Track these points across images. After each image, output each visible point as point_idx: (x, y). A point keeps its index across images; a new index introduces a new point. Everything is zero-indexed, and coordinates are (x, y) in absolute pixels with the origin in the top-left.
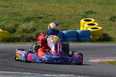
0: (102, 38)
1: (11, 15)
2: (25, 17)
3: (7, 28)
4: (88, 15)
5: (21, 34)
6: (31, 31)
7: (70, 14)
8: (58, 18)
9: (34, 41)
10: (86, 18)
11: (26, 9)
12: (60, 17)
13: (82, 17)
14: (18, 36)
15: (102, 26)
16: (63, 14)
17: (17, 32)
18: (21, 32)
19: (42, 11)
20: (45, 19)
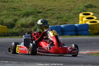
1: (10, 9)
2: (24, 12)
3: (6, 23)
4: (87, 9)
5: (20, 29)
6: (30, 25)
7: (69, 8)
8: (57, 12)
11: (26, 3)
12: (59, 12)
13: (81, 11)
16: (63, 9)
18: (20, 27)
19: (41, 6)
20: (44, 13)
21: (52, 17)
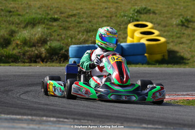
0: (166, 57)
1: (2, 13)
4: (140, 15)
6: (38, 43)
7: (107, 13)
8: (87, 20)
9: (43, 62)
10: (138, 20)
11: (29, 3)
12: (90, 19)
13: (129, 19)
14: (15, 52)
15: (167, 35)
16: (96, 14)
17: (13, 45)
18: (20, 45)
19: (58, 7)
20: (63, 21)
21: (78, 28)
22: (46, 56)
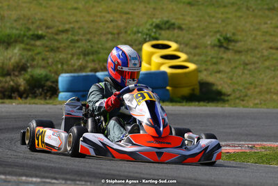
0: (197, 92)
4: (160, 31)
6: (13, 70)
7: (113, 28)
8: (83, 38)
9: (21, 98)
10: (156, 39)
12: (88, 37)
13: (145, 37)
15: (197, 61)
16: (97, 30)
19: (43, 20)
20: (51, 40)
21: (72, 49)
22: (25, 89)
